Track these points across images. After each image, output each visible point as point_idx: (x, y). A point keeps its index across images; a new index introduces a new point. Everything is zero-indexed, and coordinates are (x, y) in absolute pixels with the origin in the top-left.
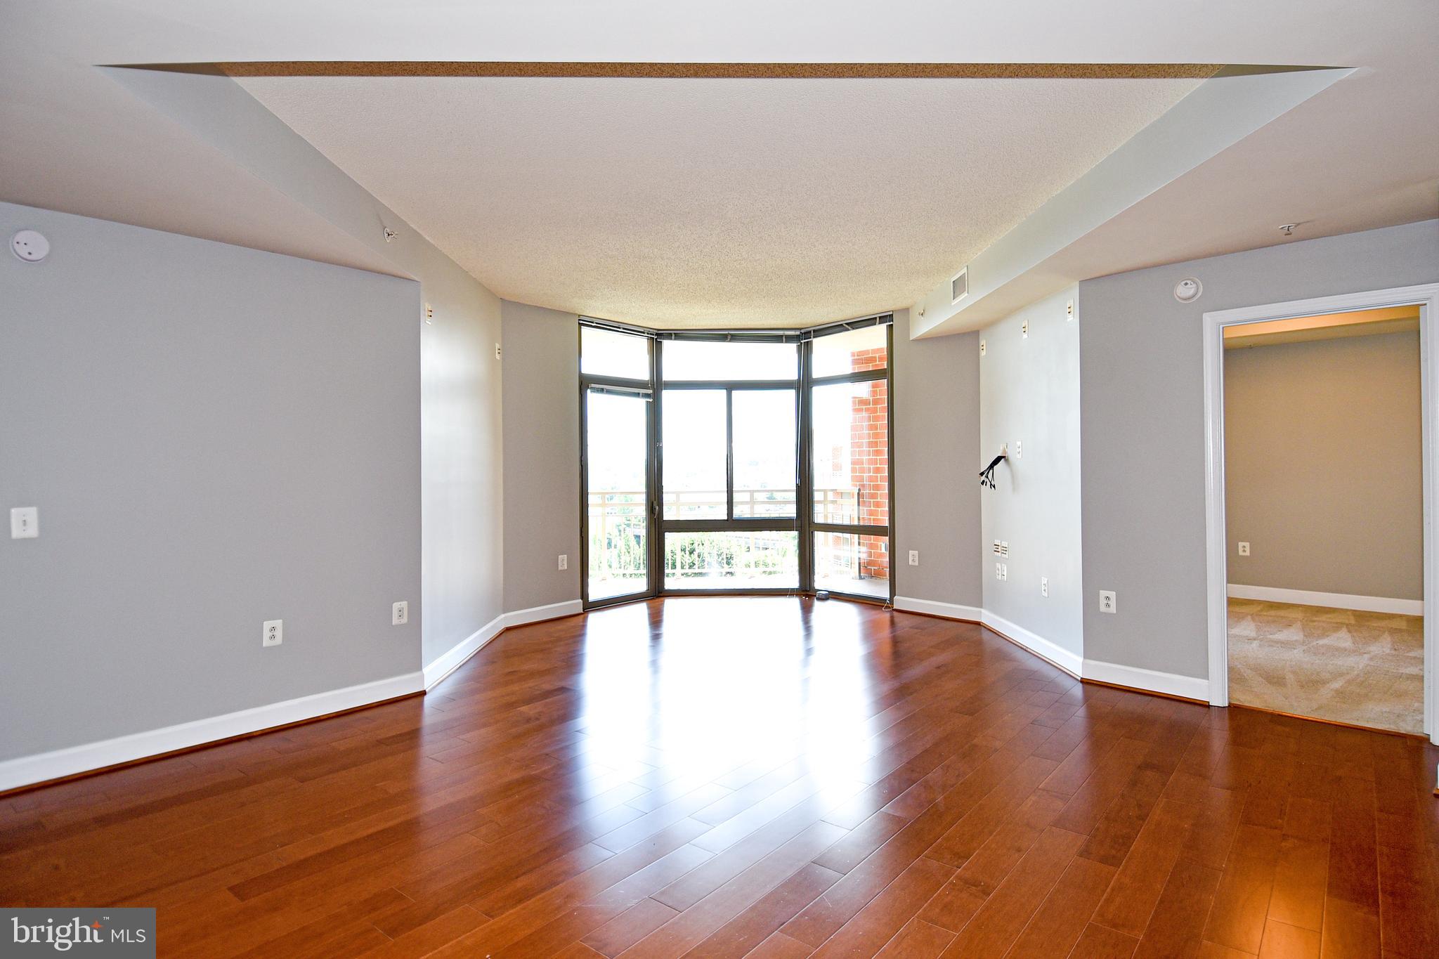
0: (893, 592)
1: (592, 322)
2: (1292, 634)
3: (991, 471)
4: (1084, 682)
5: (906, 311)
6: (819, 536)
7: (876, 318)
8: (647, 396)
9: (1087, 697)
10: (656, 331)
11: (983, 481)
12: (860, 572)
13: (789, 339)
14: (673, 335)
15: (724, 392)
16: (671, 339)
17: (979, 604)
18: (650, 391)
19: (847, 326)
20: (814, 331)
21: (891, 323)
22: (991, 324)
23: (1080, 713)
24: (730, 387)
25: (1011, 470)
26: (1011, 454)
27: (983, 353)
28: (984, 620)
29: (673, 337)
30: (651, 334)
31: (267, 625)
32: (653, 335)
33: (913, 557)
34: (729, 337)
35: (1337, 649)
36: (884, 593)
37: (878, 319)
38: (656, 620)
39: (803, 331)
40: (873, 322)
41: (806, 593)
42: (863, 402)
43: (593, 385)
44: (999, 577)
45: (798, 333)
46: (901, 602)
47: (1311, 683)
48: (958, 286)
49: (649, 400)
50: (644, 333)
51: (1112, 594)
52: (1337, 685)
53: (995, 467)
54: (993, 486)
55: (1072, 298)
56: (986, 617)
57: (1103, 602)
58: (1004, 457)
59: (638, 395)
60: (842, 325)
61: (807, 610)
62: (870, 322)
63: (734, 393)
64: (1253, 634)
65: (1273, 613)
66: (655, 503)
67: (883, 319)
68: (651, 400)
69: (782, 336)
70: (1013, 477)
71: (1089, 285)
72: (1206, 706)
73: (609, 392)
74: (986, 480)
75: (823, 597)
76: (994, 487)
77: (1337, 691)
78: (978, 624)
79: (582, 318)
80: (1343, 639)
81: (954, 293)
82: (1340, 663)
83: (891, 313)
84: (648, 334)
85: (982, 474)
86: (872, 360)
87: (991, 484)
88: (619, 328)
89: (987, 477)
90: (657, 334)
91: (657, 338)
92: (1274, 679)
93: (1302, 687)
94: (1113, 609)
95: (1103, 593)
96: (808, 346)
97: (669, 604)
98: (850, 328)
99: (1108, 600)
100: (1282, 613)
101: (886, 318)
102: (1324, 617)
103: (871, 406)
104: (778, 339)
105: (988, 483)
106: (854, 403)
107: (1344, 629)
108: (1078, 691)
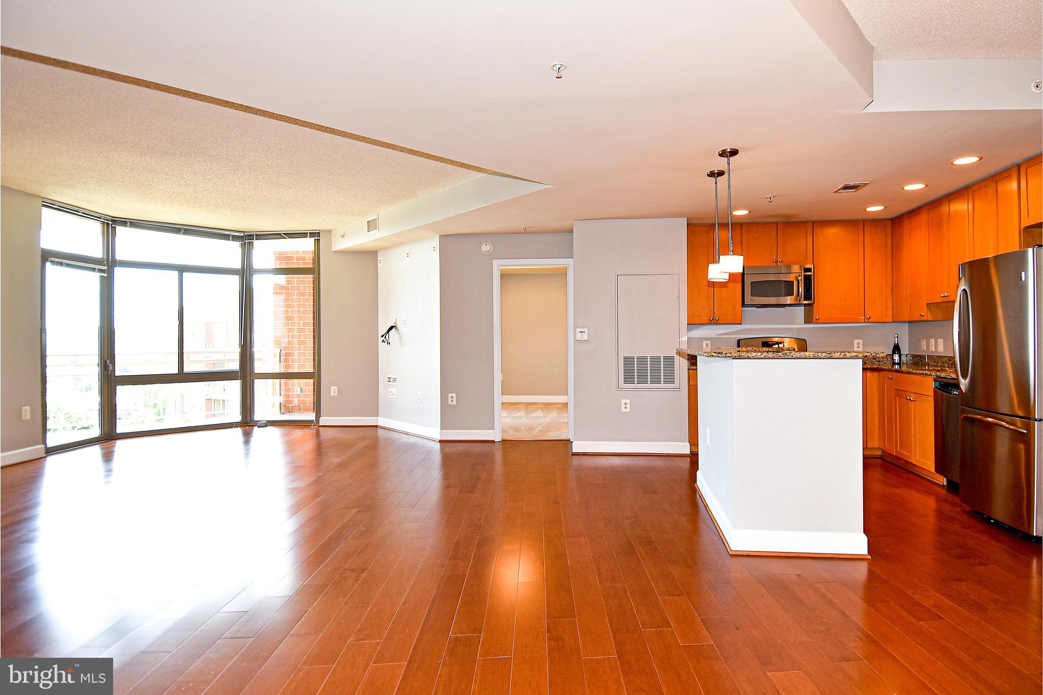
0: (318, 416)
1: (53, 205)
2: (522, 413)
3: (388, 335)
4: (441, 441)
5: (329, 232)
6: (258, 383)
7: (307, 233)
8: (100, 271)
9: (442, 449)
10: (111, 218)
11: (383, 340)
12: (280, 408)
13: (235, 238)
14: (130, 224)
15: (176, 273)
16: (126, 226)
17: (377, 415)
18: (104, 268)
19: (285, 236)
20: (256, 235)
21: (318, 238)
22: (385, 249)
23: (437, 458)
24: (182, 269)
25: (399, 334)
26: (398, 325)
27: (380, 265)
28: (379, 424)
29: (128, 224)
30: (107, 220)
32: (109, 221)
33: (334, 390)
34: (183, 231)
35: (538, 417)
36: (312, 416)
37: (309, 234)
39: (246, 234)
40: (305, 235)
41: (247, 423)
42: (282, 287)
43: (52, 259)
44: (391, 397)
45: (242, 235)
46: (324, 421)
47: (530, 429)
48: (371, 225)
49: (103, 275)
50: (100, 218)
51: (454, 395)
52: (539, 428)
53: (390, 332)
55: (436, 242)
56: (381, 421)
57: (450, 399)
58: (395, 326)
59: (94, 269)
60: (280, 234)
61: (247, 436)
62: (303, 235)
63: (184, 274)
64: (506, 415)
65: (512, 406)
66: (108, 362)
67: (312, 235)
68: (106, 275)
69: (229, 235)
70: (400, 338)
71: (445, 239)
72: (493, 442)
73: (68, 265)
74: (385, 339)
75: (260, 425)
76: (390, 344)
77: (539, 430)
78: (376, 426)
79: (43, 200)
80: (540, 413)
81: (368, 228)
82: (539, 421)
83: (319, 231)
84: (104, 219)
85: (382, 336)
86: (291, 258)
87: (388, 342)
88: (79, 212)
89: (385, 338)
90: (112, 221)
91: (111, 224)
92: (517, 429)
93: (527, 431)
94: (455, 403)
95: (450, 395)
96: (251, 245)
97: (120, 445)
99: (452, 398)
100: (517, 406)
101: (315, 235)
102: (532, 406)
103: (289, 290)
104: (226, 237)
105: (386, 342)
106: (275, 288)
107: (540, 409)
108: (438, 446)
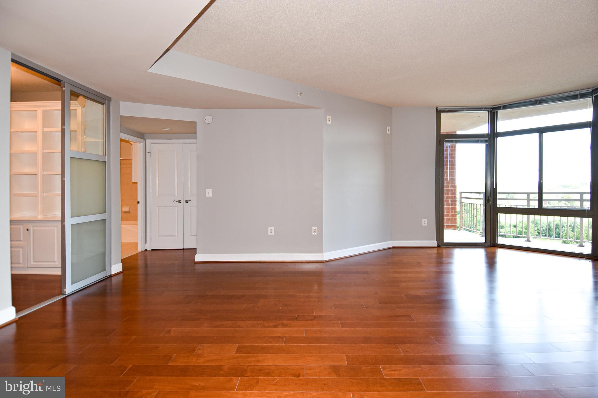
1: (446, 109)
8: (486, 141)
14: (505, 107)
15: (537, 134)
16: (504, 109)
18: (487, 139)
24: (541, 131)
31: (270, 228)
38: (491, 262)
45: (590, 91)
49: (487, 144)
50: (484, 109)
59: (479, 142)
63: (544, 134)
68: (489, 144)
84: (488, 109)
90: (492, 108)
91: (494, 110)
104: (574, 97)
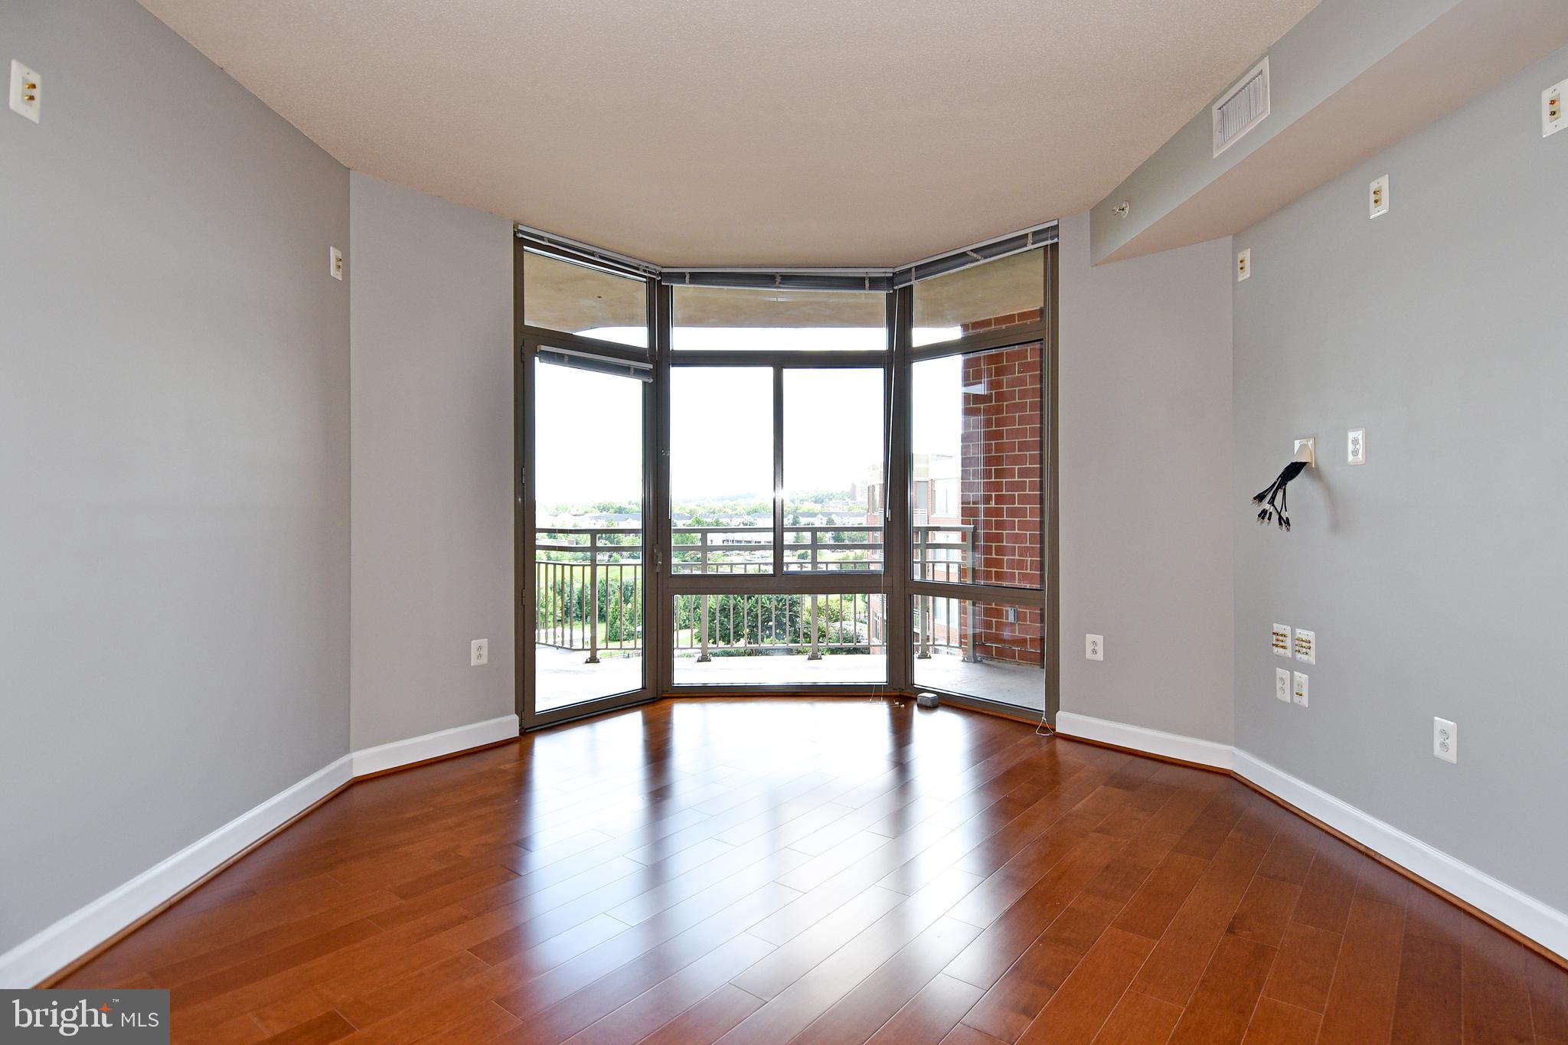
0: (1052, 702)
3: (1280, 494)
6: (920, 604)
7: (1028, 234)
8: (644, 373)
10: (659, 268)
13: (875, 283)
14: (688, 277)
15: (769, 370)
16: (683, 281)
18: (649, 367)
19: (975, 255)
20: (915, 268)
21: (1056, 240)
22: (1274, 212)
25: (1324, 492)
26: (1322, 460)
29: (690, 279)
30: (650, 272)
32: (654, 273)
33: (1094, 645)
34: (778, 279)
37: (1030, 237)
39: (897, 270)
40: (1021, 242)
41: (901, 694)
43: (544, 348)
44: (1286, 697)
45: (888, 274)
46: (1067, 722)
49: (647, 380)
50: (639, 270)
53: (1291, 485)
54: (1284, 522)
60: (965, 253)
61: (901, 723)
62: (1016, 243)
67: (1040, 235)
69: (864, 279)
70: (1330, 502)
75: (929, 704)
76: (1287, 522)
78: (1227, 775)
79: (521, 227)
83: (1054, 223)
84: (645, 271)
85: (1260, 497)
87: (1280, 518)
88: (593, 255)
90: (660, 273)
96: (907, 296)
98: (979, 257)
101: (1045, 233)
103: (994, 403)
104: (857, 283)
105: (1275, 517)
